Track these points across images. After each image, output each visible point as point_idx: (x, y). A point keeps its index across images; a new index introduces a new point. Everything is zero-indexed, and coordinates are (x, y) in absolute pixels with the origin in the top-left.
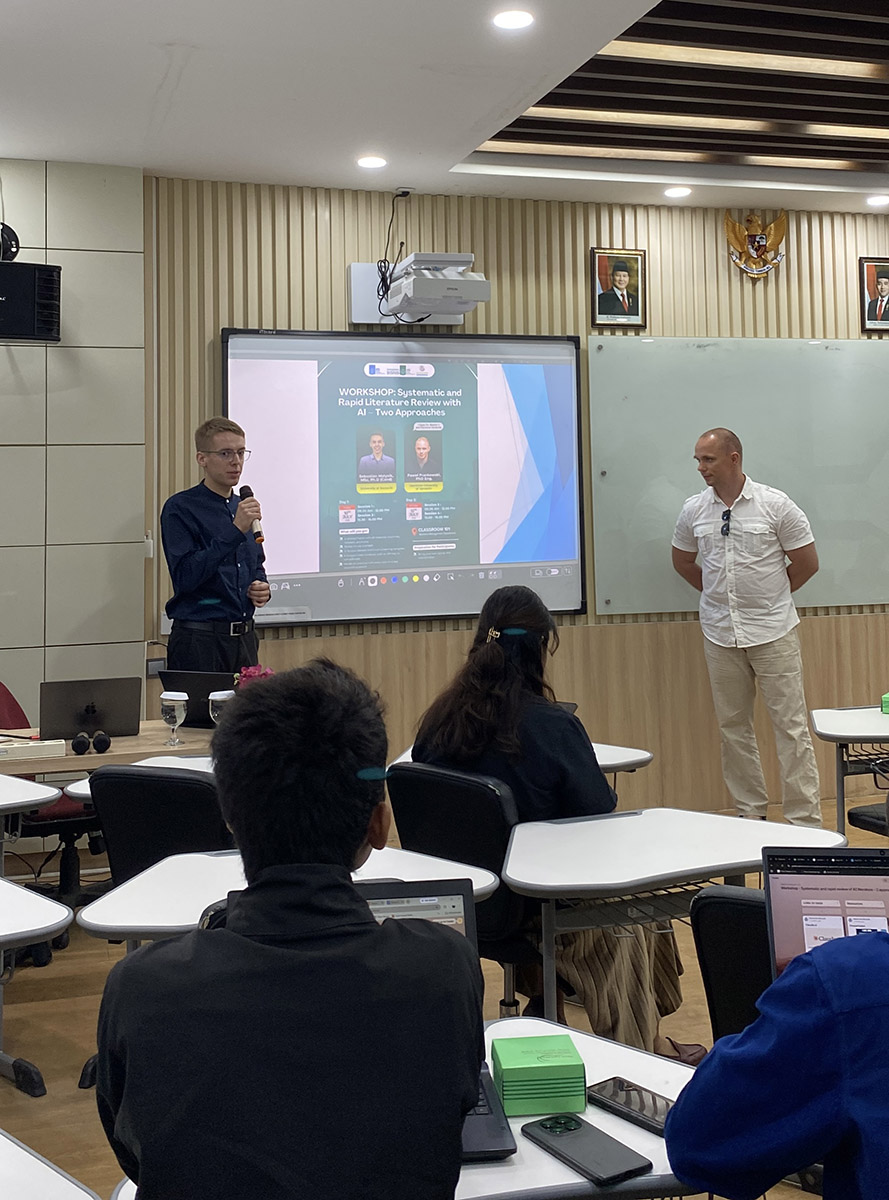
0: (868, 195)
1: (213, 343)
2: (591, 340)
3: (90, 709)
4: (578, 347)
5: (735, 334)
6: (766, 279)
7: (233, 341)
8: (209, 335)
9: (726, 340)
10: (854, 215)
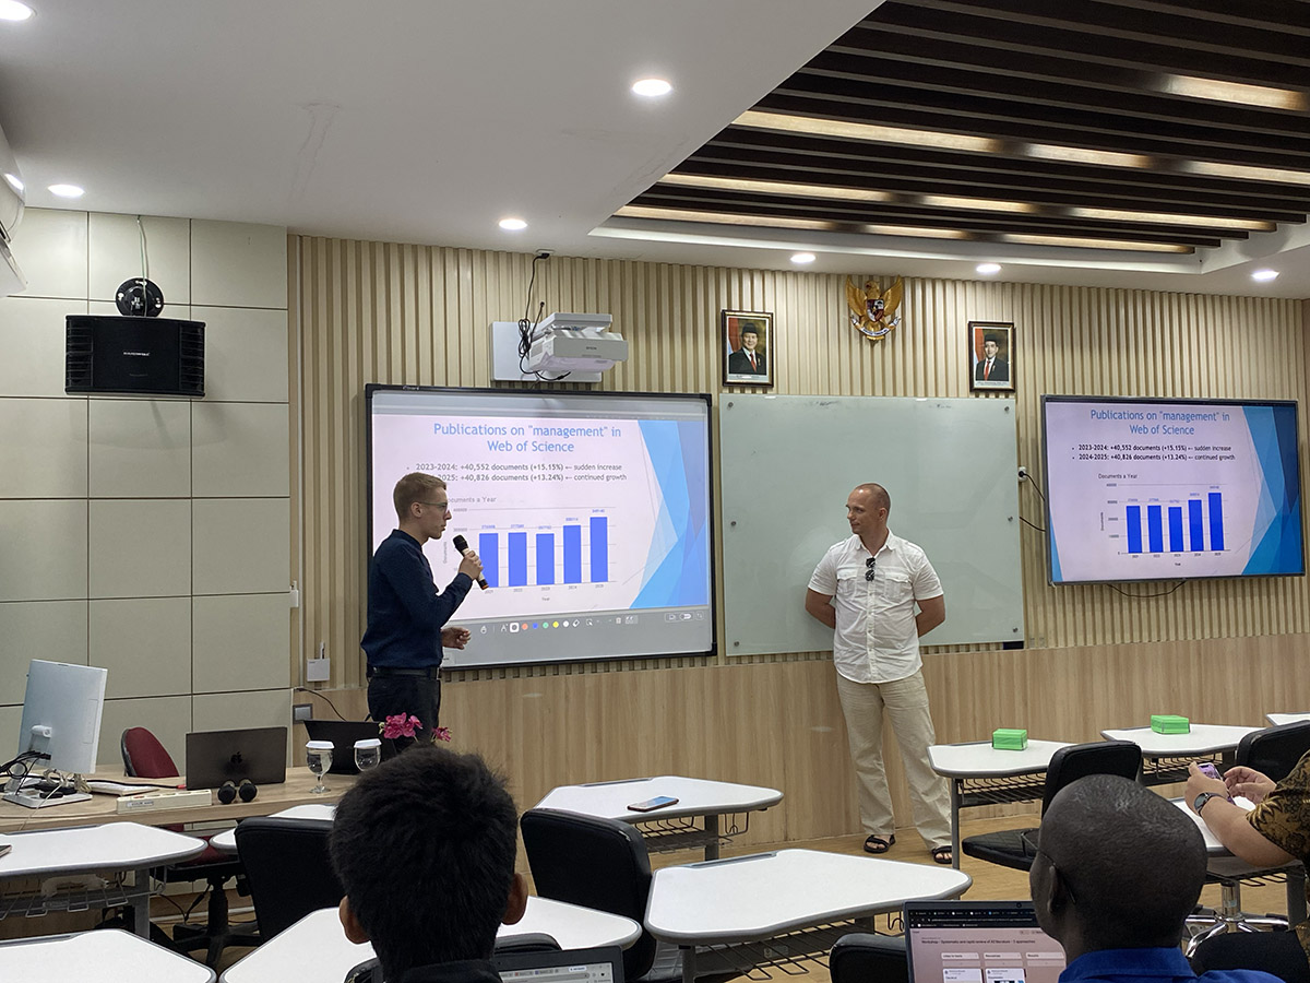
0: (978, 263)
1: (358, 397)
2: (722, 398)
3: (237, 758)
4: (710, 405)
5: (855, 393)
6: (883, 341)
7: (376, 396)
8: (353, 391)
9: (846, 398)
10: (964, 282)
